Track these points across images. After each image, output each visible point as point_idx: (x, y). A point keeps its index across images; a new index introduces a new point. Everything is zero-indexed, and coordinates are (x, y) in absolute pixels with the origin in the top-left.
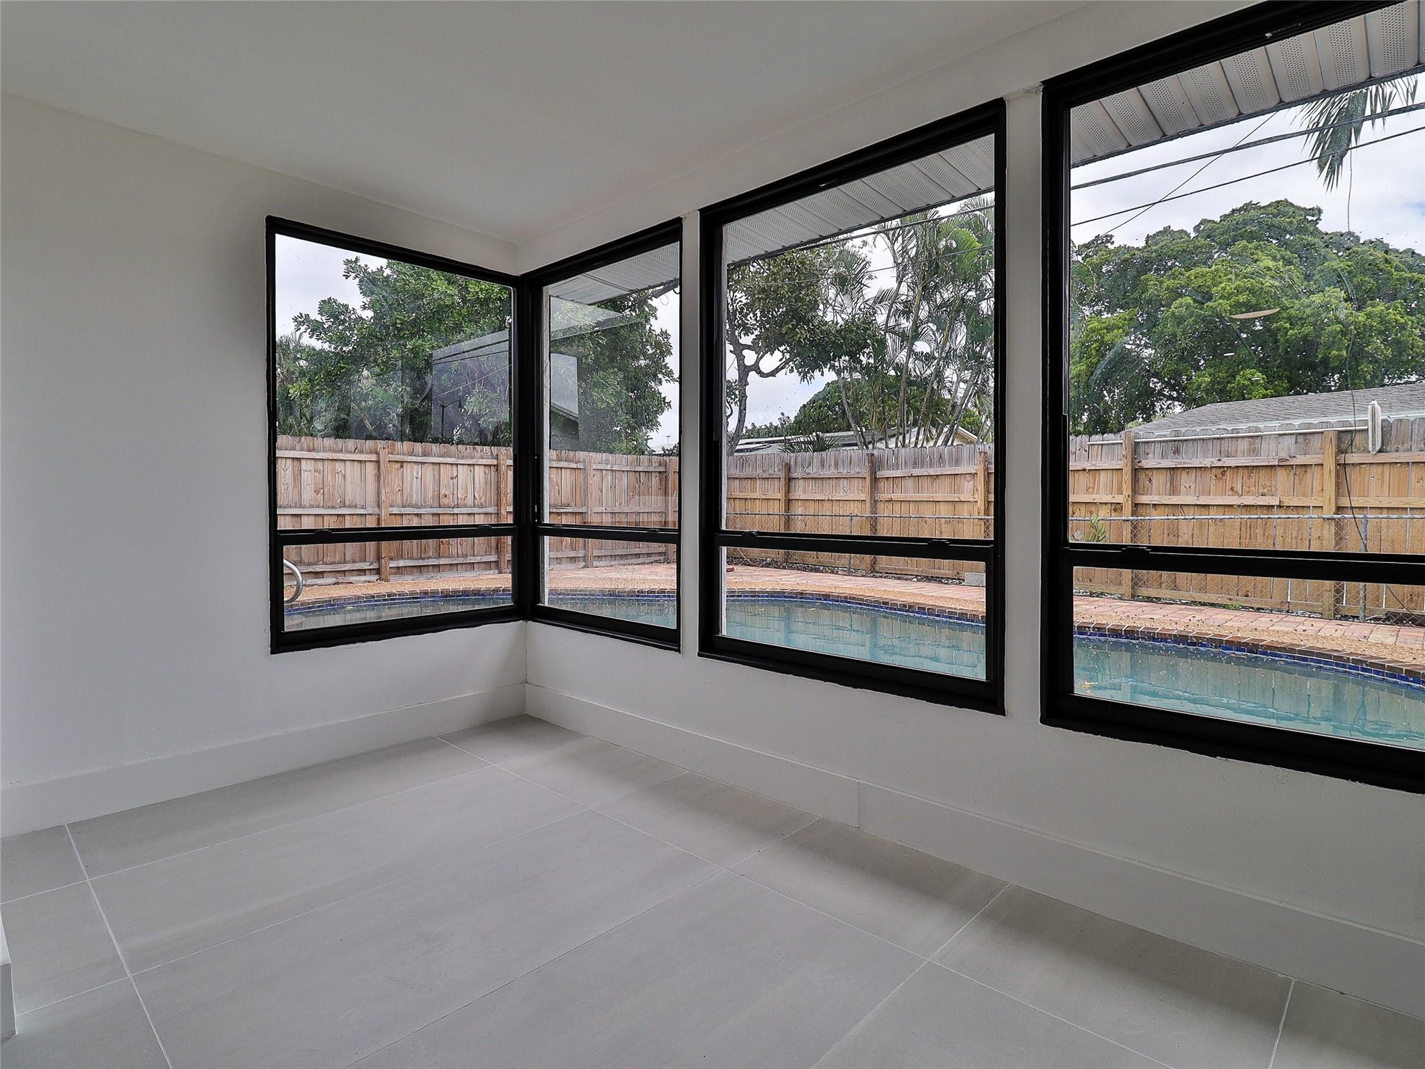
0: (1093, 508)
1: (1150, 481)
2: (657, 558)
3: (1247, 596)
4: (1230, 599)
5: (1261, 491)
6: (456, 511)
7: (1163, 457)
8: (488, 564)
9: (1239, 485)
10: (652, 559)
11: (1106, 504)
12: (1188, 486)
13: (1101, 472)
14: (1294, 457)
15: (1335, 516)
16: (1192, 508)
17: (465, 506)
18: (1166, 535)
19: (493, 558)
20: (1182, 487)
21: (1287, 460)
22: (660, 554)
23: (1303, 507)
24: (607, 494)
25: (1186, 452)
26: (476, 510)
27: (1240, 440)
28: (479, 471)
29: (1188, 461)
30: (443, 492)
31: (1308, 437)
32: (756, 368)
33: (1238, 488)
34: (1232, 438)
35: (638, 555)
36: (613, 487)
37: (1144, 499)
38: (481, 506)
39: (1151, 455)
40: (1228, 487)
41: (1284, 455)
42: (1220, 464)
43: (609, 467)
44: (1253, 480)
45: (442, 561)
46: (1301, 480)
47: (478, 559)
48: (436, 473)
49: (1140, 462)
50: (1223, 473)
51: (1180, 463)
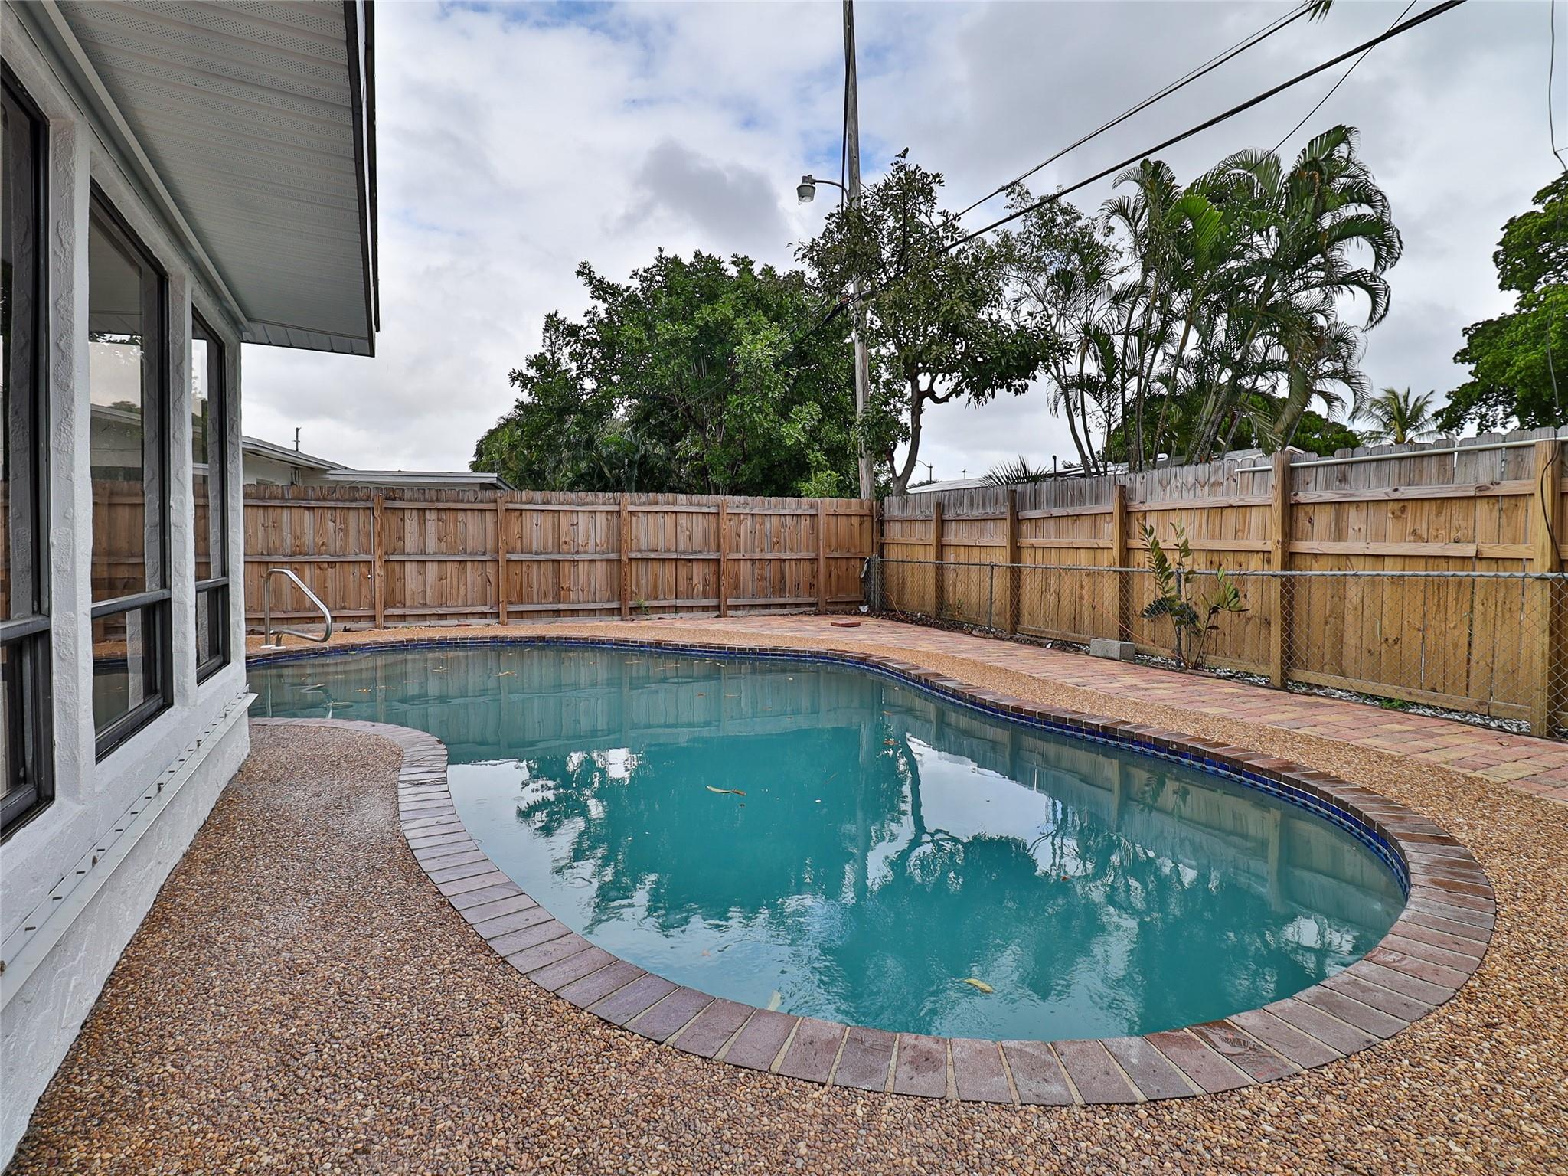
0: (1242, 558)
1: (1311, 521)
2: (807, 609)
3: (1434, 690)
4: (1410, 694)
5: (1453, 535)
6: (576, 557)
7: (1327, 488)
8: (611, 612)
9: (1425, 526)
10: (801, 610)
11: (1258, 552)
12: (1357, 529)
13: (1253, 509)
14: (1498, 483)
15: (1550, 575)
16: (1362, 558)
17: (586, 553)
18: (1329, 597)
19: (614, 605)
20: (1350, 530)
21: (1488, 488)
22: (811, 605)
23: (1512, 559)
24: (746, 538)
25: (1356, 480)
26: (597, 557)
27: (1426, 460)
28: (601, 519)
29: (1356, 492)
30: (563, 539)
31: (1521, 452)
32: (930, 393)
33: (1423, 530)
34: (1414, 457)
35: (783, 606)
36: (753, 532)
37: (1302, 546)
38: (603, 553)
39: (1312, 484)
40: (1409, 529)
41: (1484, 481)
42: (1397, 496)
43: (747, 511)
44: (1442, 518)
45: (562, 607)
46: (1509, 518)
47: (598, 606)
48: (556, 519)
49: (1296, 494)
50: (1403, 510)
51: (1345, 495)
